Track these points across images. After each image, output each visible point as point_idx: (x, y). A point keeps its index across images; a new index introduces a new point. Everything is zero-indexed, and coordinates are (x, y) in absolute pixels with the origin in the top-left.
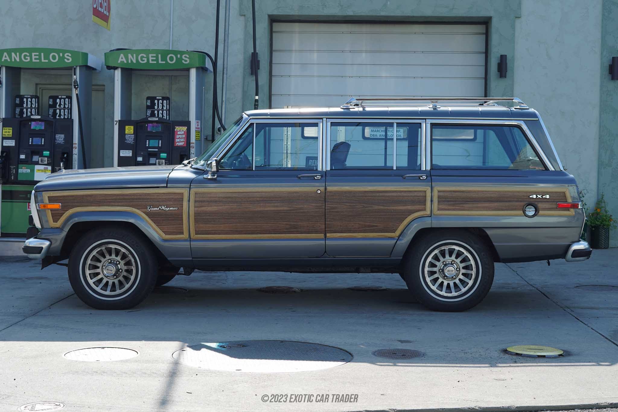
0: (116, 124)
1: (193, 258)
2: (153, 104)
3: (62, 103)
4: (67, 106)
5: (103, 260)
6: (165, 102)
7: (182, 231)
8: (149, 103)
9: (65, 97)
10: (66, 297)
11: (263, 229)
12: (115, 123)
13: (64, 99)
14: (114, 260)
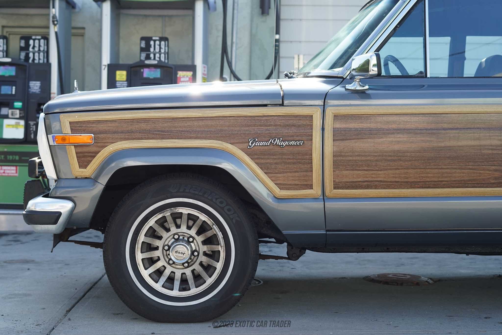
0: (104, 69)
1: (327, 231)
2: (148, 46)
3: (37, 45)
4: (42, 49)
5: (165, 235)
6: (163, 43)
7: (309, 183)
8: (143, 45)
9: (40, 37)
10: (82, 294)
11: (454, 179)
12: (103, 67)
13: (39, 40)
14: (183, 235)
